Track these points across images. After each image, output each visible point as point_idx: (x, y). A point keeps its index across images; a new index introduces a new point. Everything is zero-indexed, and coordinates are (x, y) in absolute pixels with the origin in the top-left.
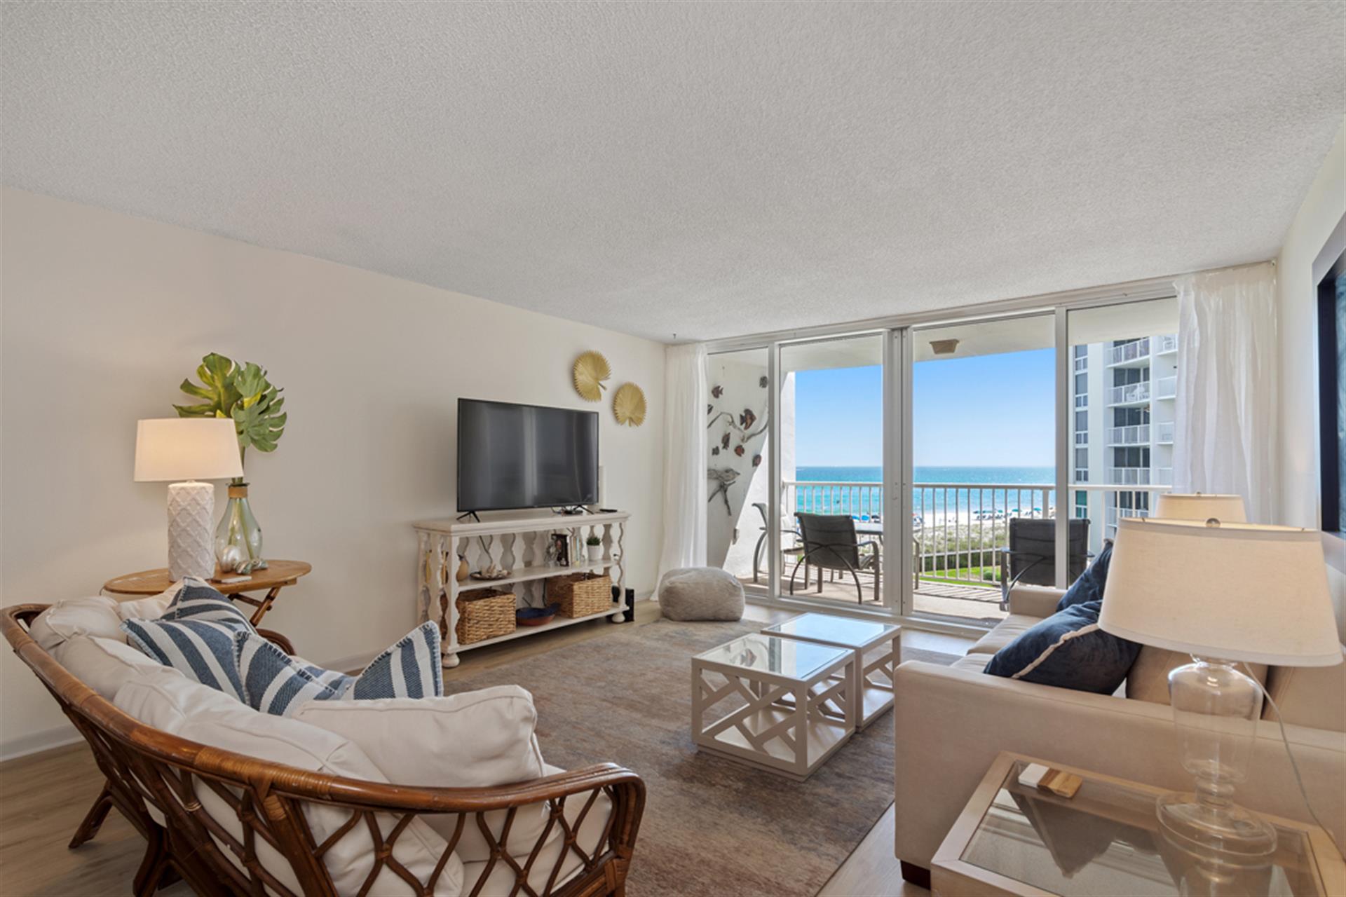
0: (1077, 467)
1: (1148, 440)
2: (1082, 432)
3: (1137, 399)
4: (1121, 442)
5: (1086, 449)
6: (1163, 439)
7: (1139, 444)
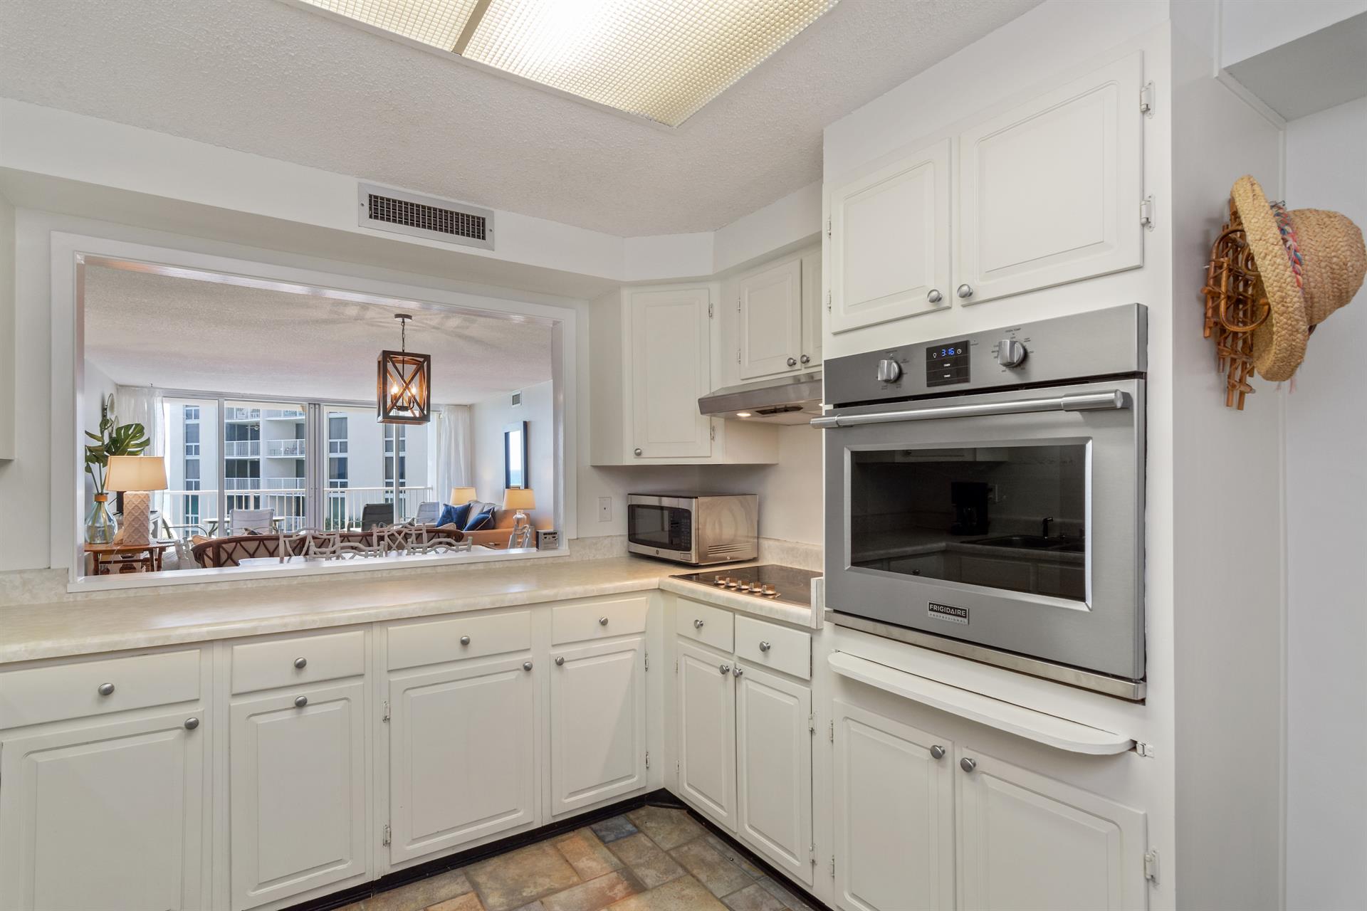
0: (187, 478)
1: (258, 454)
2: (194, 444)
3: (247, 417)
4: (233, 455)
5: (198, 461)
6: (271, 454)
7: (249, 457)
